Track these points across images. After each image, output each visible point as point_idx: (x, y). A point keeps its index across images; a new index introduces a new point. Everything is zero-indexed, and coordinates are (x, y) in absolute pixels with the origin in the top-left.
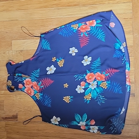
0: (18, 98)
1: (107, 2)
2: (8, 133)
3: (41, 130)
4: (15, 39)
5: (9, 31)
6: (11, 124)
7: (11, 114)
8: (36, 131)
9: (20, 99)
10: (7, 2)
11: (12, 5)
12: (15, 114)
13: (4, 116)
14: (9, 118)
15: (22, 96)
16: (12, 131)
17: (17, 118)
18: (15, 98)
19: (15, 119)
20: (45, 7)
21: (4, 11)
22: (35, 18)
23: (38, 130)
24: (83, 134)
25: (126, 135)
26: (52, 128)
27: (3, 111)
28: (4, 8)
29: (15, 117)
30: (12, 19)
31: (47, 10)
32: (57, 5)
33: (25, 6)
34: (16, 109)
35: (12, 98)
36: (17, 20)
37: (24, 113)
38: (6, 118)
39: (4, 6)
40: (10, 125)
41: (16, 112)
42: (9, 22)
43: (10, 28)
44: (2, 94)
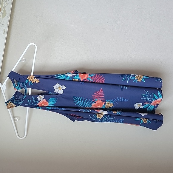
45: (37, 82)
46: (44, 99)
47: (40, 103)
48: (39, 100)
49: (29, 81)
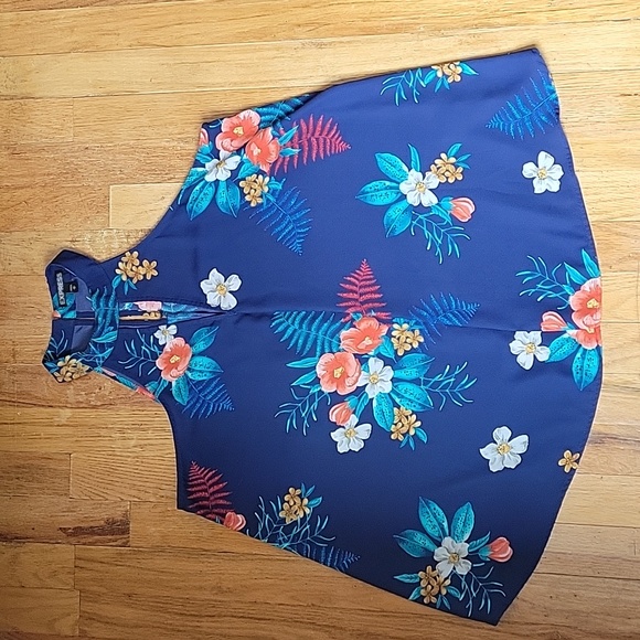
0: (133, 442)
1: (543, 17)
2: (85, 595)
3: (230, 591)
4: (122, 179)
5: (95, 141)
6: (102, 560)
7: (100, 516)
8: (207, 595)
9: (141, 446)
10: (88, 10)
11: (111, 26)
12: (118, 514)
13: (69, 521)
14: (92, 531)
15: (150, 434)
16: (106, 591)
17: (126, 531)
18: (119, 443)
19: (118, 537)
20: (262, 35)
21: (74, 50)
22: (213, 85)
23: (220, 590)
24: (421, 616)
25: (615, 626)
26: (283, 582)
27: (64, 498)
28: (74, 38)
29: (117, 529)
30: (108, 89)
31: (269, 50)
32: (313, 25)
33: (168, 29)
34: (124, 490)
35: (107, 444)
36: (133, 93)
37: (159, 510)
38: (78, 532)
39: (75, 27)
40: (96, 564)
41: (123, 504)
42: (98, 102)
43: (102, 127)
44: (64, 421)
45: (149, 278)
46: (175, 336)
47: (166, 352)
48: (161, 343)
49: (124, 278)
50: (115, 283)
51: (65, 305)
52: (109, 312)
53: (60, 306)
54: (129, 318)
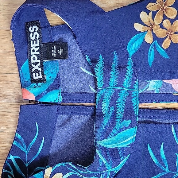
49: (149, 39)
50: (133, 47)
51: (43, 80)
52: (123, 95)
53: (33, 81)
54: (154, 105)
